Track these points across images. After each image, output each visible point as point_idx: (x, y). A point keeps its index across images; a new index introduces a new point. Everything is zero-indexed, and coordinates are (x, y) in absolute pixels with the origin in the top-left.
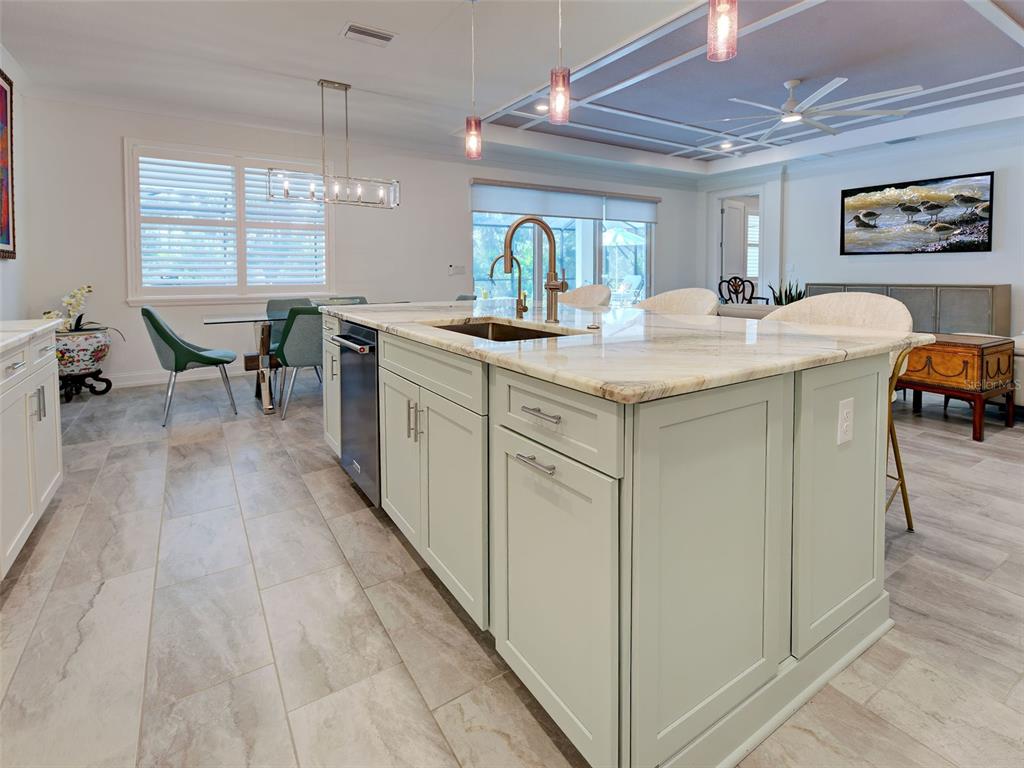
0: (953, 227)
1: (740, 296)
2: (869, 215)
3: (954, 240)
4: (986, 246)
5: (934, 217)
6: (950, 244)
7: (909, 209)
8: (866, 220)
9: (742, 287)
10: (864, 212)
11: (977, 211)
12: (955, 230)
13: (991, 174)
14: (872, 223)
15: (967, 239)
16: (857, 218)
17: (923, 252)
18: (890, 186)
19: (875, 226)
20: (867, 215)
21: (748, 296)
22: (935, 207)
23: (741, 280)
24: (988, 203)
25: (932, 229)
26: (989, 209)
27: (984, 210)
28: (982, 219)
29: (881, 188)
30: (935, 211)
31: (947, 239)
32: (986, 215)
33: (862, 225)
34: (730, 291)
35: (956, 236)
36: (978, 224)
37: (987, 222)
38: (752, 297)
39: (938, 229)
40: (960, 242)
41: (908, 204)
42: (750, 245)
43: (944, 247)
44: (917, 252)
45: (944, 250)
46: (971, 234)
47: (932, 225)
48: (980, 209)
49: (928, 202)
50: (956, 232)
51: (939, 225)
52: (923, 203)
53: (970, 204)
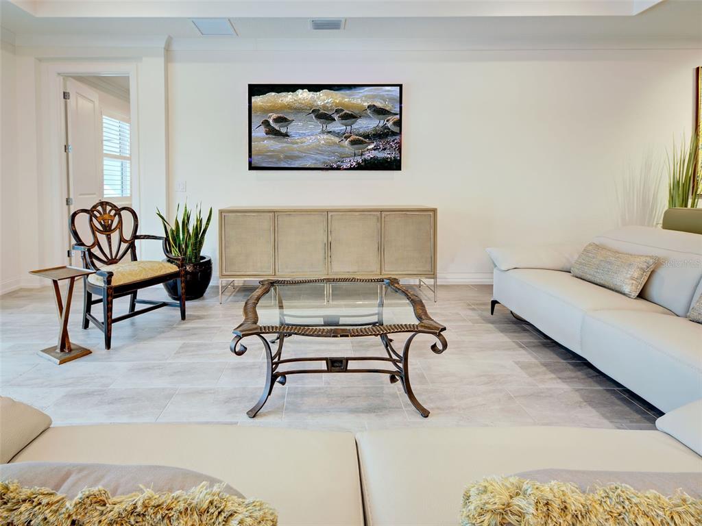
0: (367, 140)
1: (115, 236)
2: (280, 120)
3: (369, 155)
4: (396, 165)
5: (349, 128)
6: (365, 161)
7: (323, 116)
8: (276, 127)
9: (117, 219)
10: (275, 116)
11: (389, 125)
12: (369, 144)
13: (401, 86)
14: (283, 130)
15: (380, 155)
16: (266, 123)
17: (338, 169)
18: (302, 87)
19: (286, 135)
20: (278, 120)
21: (127, 235)
22: (349, 117)
23: (114, 207)
24: (398, 116)
25: (346, 143)
26: (399, 123)
27: (394, 124)
28: (394, 134)
29: (292, 88)
30: (348, 121)
31: (362, 155)
32: (396, 129)
33: (272, 132)
34: (94, 229)
36: (390, 139)
37: (397, 138)
38: (135, 237)
39: (353, 143)
40: (374, 159)
41: (322, 111)
42: (107, 155)
43: (358, 164)
44: (332, 169)
45: (360, 167)
46: (384, 149)
47: (346, 138)
48: (391, 123)
49: (342, 110)
50: (370, 147)
51: (353, 137)
52: (337, 111)
53: (381, 116)
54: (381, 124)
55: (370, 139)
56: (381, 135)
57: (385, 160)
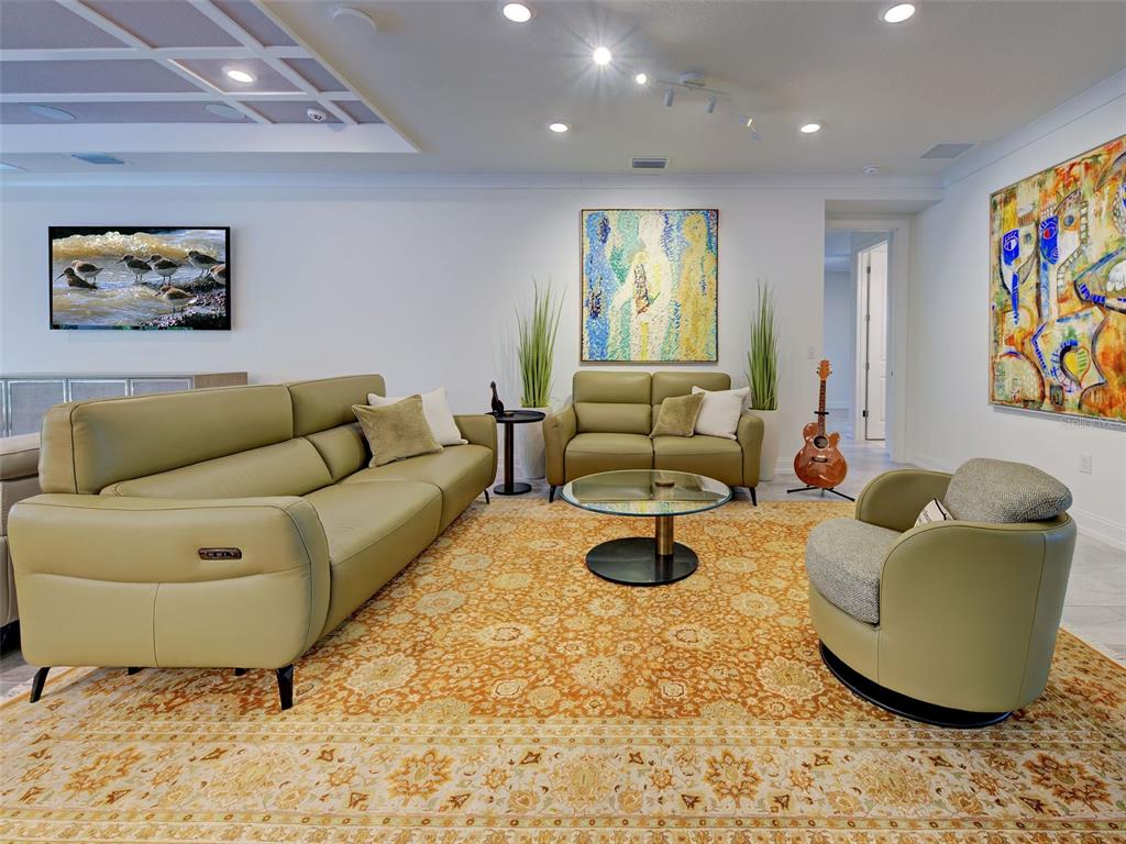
0: (188, 294)
2: (86, 268)
3: (190, 312)
4: (223, 323)
5: (167, 279)
6: (186, 318)
7: (137, 264)
8: (82, 276)
10: (80, 263)
11: (214, 275)
12: (191, 298)
13: (227, 229)
14: (90, 281)
15: (204, 311)
16: (70, 272)
17: (155, 327)
18: (113, 229)
19: (93, 287)
20: (84, 269)
22: (167, 265)
24: (224, 265)
25: (164, 296)
26: (226, 273)
27: (220, 274)
28: (219, 286)
29: (101, 231)
30: (167, 271)
31: (182, 311)
32: (222, 281)
33: (78, 283)
35: (193, 308)
36: (215, 292)
37: (224, 290)
39: (173, 296)
40: (197, 316)
41: (135, 258)
43: (178, 322)
44: (148, 327)
45: (180, 325)
46: (208, 305)
47: (164, 290)
48: (216, 273)
49: (160, 258)
50: (192, 302)
51: (173, 290)
52: (154, 258)
53: (204, 265)
54: (205, 275)
55: (192, 292)
56: (204, 287)
57: (209, 317)
